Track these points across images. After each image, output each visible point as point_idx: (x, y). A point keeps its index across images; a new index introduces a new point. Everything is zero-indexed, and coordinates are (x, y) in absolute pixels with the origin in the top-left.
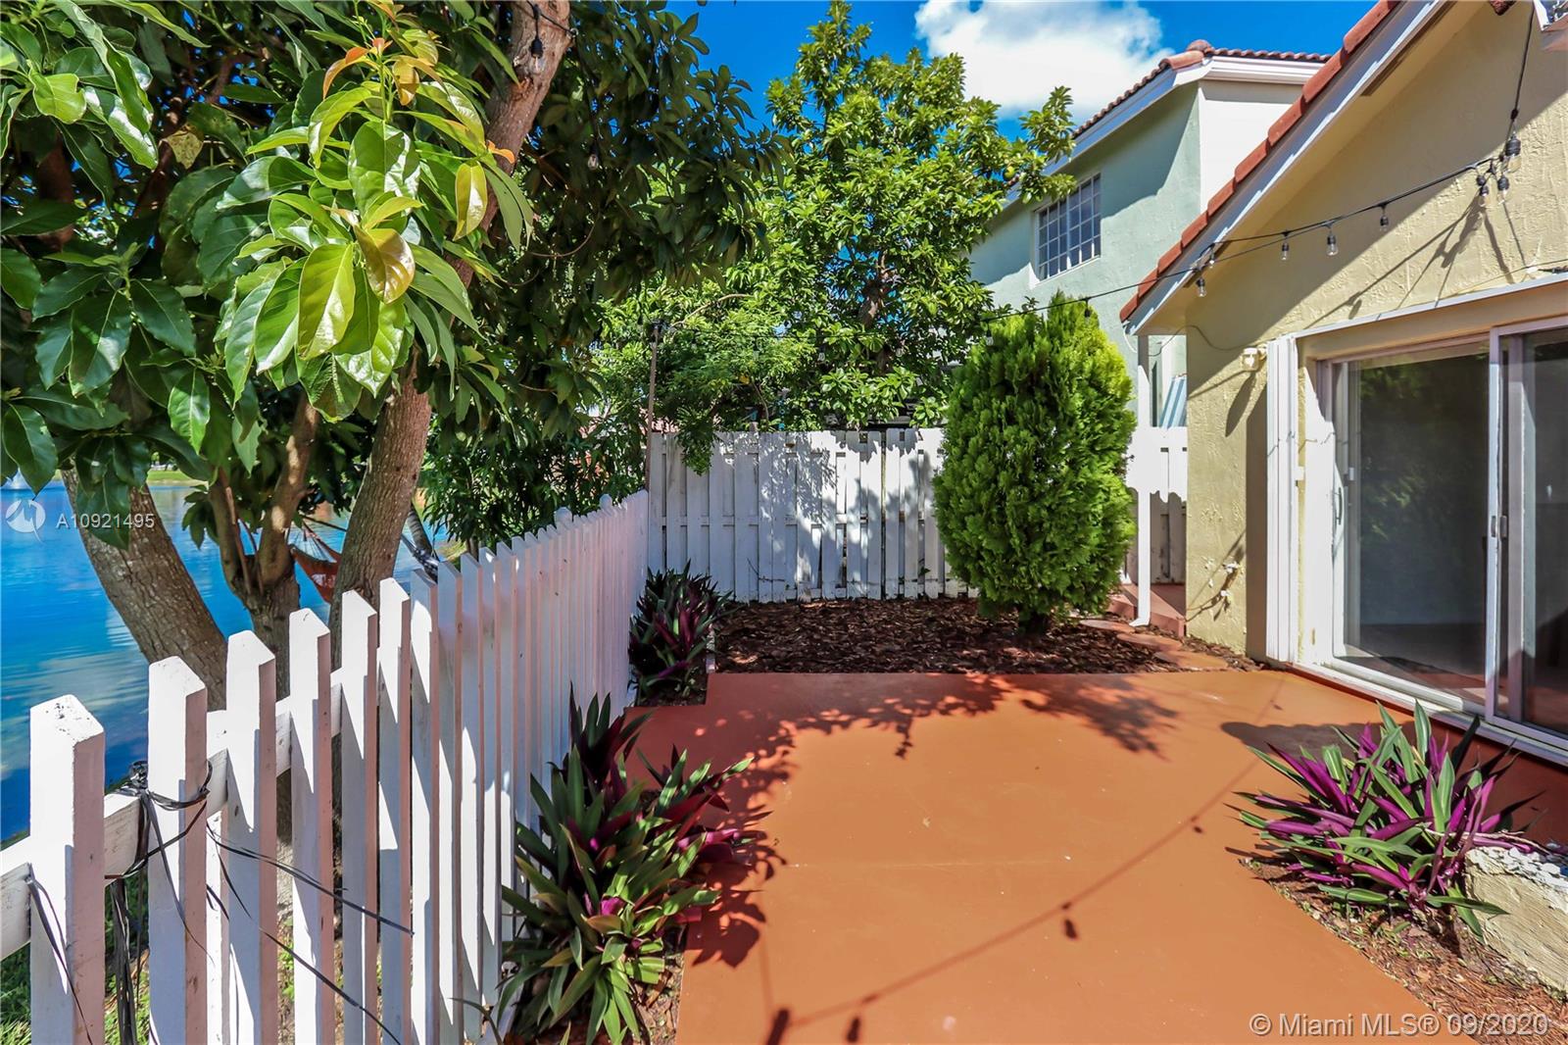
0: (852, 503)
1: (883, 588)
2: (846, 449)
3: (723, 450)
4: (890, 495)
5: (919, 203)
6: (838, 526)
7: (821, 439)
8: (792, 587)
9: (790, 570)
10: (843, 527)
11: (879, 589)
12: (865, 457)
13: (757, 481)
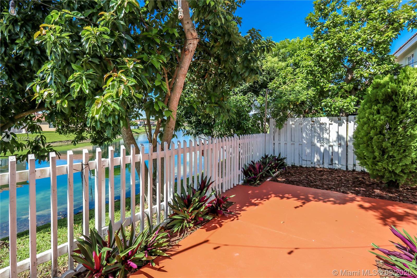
0: (335, 139)
1: (347, 167)
2: (333, 122)
3: (291, 123)
4: (349, 137)
5: (360, 41)
6: (330, 146)
7: (324, 120)
8: (314, 163)
9: (313, 158)
10: (332, 146)
11: (345, 167)
12: (340, 125)
13: (302, 132)
